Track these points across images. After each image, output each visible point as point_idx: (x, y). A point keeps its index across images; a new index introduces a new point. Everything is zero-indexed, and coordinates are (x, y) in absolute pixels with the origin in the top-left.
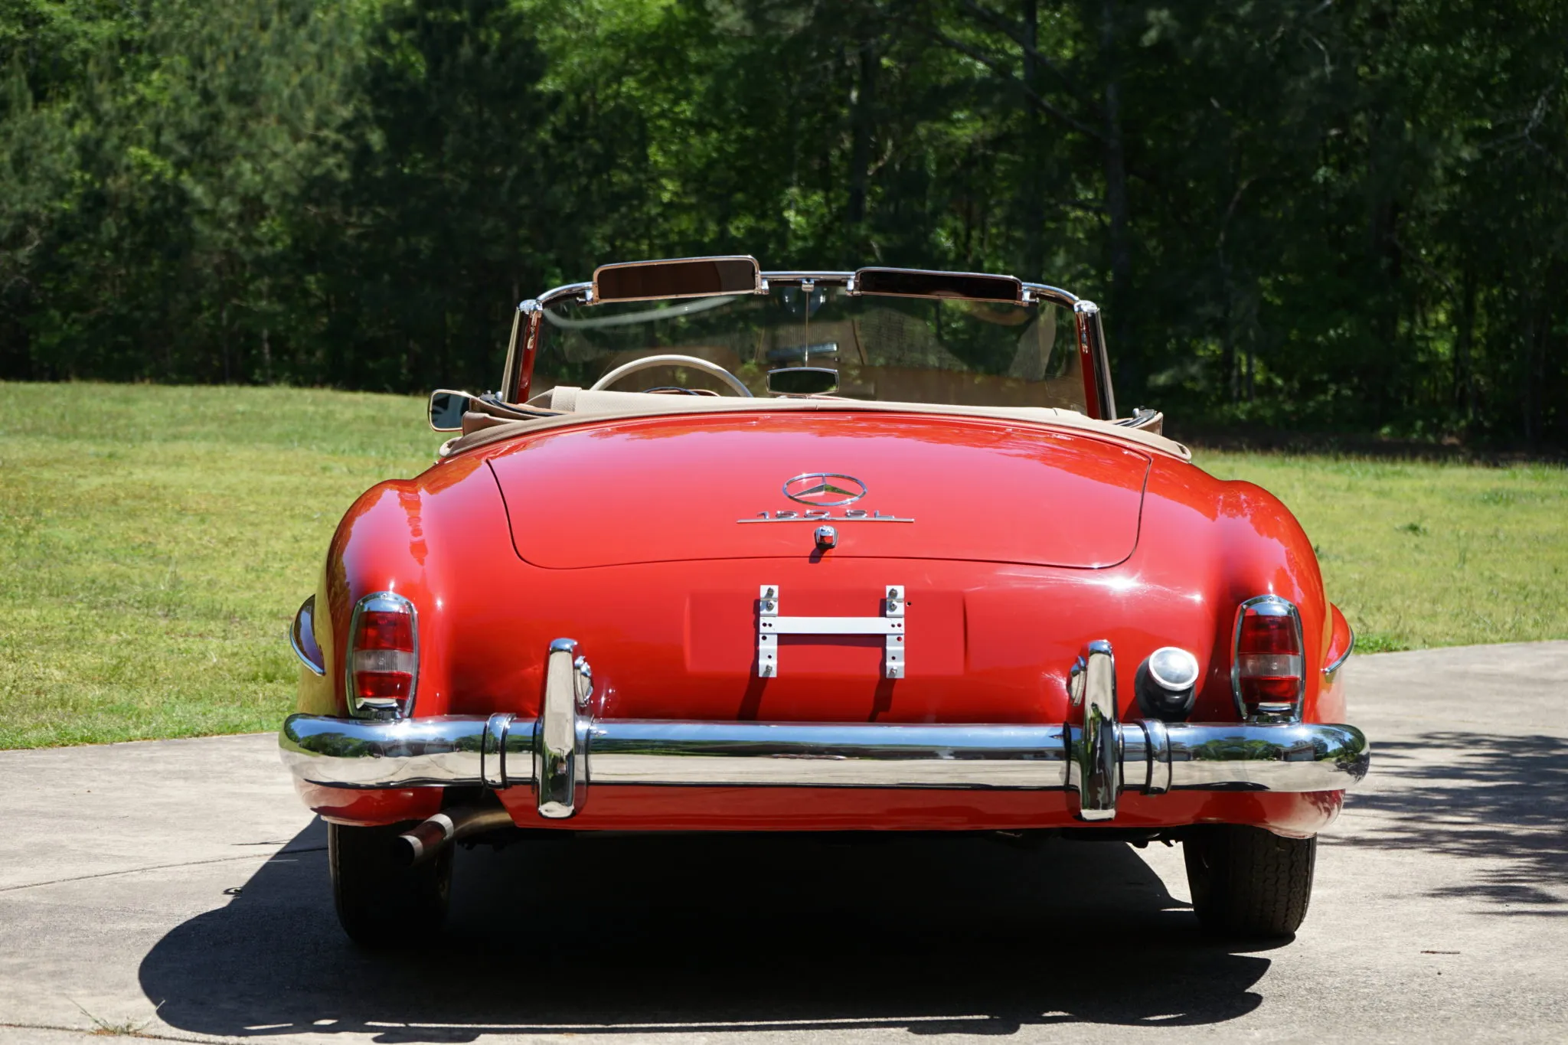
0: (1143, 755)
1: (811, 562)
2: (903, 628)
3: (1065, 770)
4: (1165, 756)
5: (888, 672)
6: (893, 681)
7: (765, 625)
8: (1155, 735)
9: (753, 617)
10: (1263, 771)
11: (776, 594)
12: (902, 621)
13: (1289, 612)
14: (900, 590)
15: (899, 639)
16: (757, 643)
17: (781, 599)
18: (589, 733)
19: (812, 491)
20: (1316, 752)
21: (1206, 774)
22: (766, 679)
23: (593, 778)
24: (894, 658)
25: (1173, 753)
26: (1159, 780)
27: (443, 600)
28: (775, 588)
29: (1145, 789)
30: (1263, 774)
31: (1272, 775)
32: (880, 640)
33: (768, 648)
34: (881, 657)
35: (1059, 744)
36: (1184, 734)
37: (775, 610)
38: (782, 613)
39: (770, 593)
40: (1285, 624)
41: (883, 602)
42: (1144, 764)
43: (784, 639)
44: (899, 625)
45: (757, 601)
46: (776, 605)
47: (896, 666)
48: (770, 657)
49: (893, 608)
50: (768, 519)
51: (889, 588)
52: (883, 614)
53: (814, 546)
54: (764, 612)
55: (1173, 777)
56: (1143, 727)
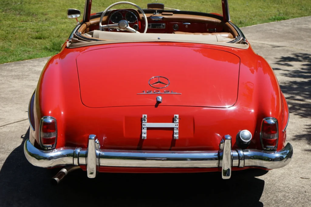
0: (238, 158)
1: (155, 107)
2: (178, 126)
3: (218, 163)
4: (243, 159)
5: (174, 138)
6: (176, 140)
7: (144, 125)
8: (241, 154)
9: (141, 122)
10: (267, 164)
11: (146, 117)
12: (178, 124)
13: (275, 122)
14: (177, 116)
15: (177, 129)
16: (142, 130)
17: (148, 118)
18: (100, 154)
19: (156, 83)
20: (280, 158)
21: (253, 163)
22: (144, 140)
23: (101, 165)
24: (176, 134)
25: (245, 157)
26: (242, 165)
27: (63, 112)
28: (146, 115)
29: (238, 167)
30: (267, 165)
31: (269, 165)
32: (172, 129)
33: (144, 131)
34: (173, 133)
35: (217, 157)
36: (248, 153)
37: (146, 121)
38: (148, 122)
39: (145, 117)
40: (274, 125)
41: (173, 118)
42: (238, 160)
43: (148, 129)
44: (177, 125)
45: (142, 118)
46: (146, 119)
47: (176, 136)
48: (145, 134)
49: (176, 120)
50: (145, 93)
51: (175, 115)
52: (173, 122)
53: (156, 102)
54: (143, 121)
55: (245, 164)
56: (238, 152)
